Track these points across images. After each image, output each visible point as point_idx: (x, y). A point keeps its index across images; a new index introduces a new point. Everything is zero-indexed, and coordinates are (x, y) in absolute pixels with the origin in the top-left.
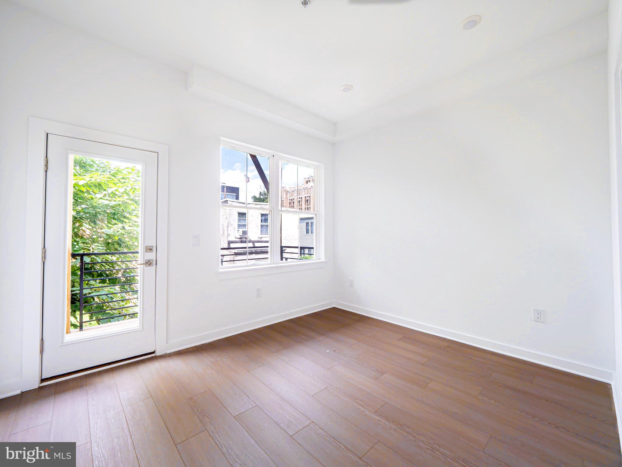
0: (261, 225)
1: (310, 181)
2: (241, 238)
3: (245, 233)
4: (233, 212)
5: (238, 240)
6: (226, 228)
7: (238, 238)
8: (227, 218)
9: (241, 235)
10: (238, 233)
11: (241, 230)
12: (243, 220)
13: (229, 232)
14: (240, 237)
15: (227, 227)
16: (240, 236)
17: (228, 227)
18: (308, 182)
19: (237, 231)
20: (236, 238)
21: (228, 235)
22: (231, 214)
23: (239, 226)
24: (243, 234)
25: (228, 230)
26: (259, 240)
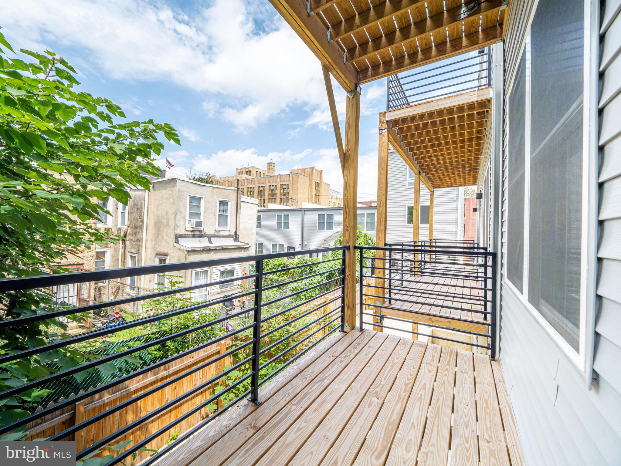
0: (219, 215)
1: (242, 172)
2: (193, 231)
3: (199, 224)
4: (183, 195)
5: (189, 233)
6: (172, 217)
7: (189, 231)
8: (174, 202)
9: (194, 226)
10: (189, 224)
11: (194, 220)
12: (196, 207)
13: (177, 223)
14: (191, 229)
15: (174, 215)
16: (193, 228)
17: (176, 216)
18: (241, 173)
19: (187, 221)
20: (186, 230)
21: (176, 226)
22: (180, 198)
23: (191, 214)
24: (196, 225)
25: (175, 219)
26: (216, 234)
